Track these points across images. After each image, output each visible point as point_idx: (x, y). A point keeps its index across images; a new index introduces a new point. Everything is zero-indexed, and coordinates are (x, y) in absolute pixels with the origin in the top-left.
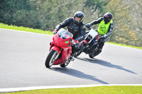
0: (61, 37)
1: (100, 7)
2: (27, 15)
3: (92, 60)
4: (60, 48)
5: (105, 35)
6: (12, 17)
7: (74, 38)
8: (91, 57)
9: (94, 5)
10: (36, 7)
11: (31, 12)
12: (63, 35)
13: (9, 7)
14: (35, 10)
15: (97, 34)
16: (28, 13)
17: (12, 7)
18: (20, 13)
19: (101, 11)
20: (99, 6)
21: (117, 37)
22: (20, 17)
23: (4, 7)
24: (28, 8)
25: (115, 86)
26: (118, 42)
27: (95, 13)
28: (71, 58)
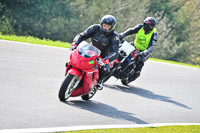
0: (83, 55)
1: (169, 14)
2: (66, 25)
3: (125, 88)
4: (81, 72)
5: (145, 51)
6: (45, 28)
7: (102, 56)
8: (124, 83)
9: (160, 11)
10: (78, 13)
11: (72, 20)
12: (86, 52)
13: (41, 14)
14: (78, 18)
15: (133, 49)
16: (67, 22)
17: (45, 14)
18: (56, 22)
19: (171, 19)
20: (167, 12)
21: (193, 56)
22: (56, 28)
23: (35, 14)
24: (68, 14)
25: (189, 126)
26: (194, 64)
27: (161, 22)
28: (98, 86)
